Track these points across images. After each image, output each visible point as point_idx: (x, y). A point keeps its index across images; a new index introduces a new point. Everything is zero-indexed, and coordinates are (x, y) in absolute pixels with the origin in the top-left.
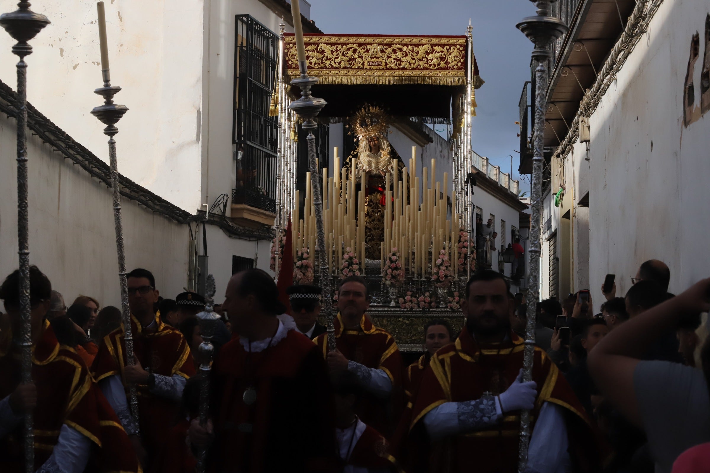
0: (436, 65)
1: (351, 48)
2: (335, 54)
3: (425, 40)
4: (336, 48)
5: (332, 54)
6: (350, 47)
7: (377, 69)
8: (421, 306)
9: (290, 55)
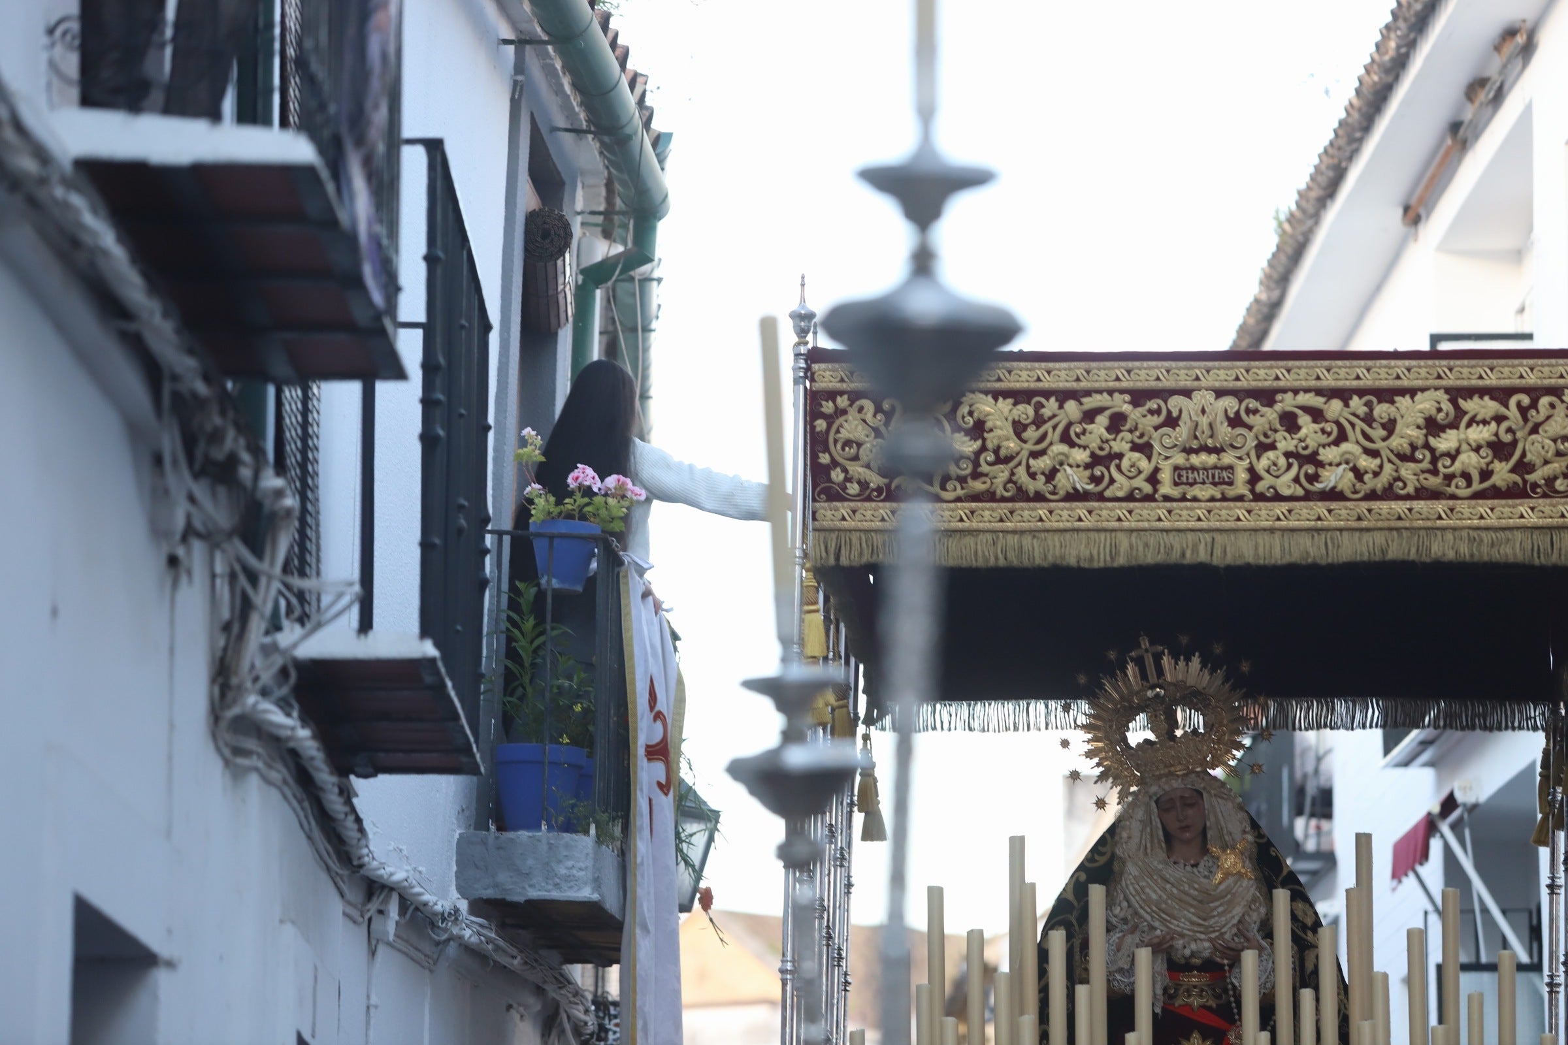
0: (1476, 476)
1: (1100, 410)
2: (1031, 433)
3: (1422, 372)
4: (1036, 412)
5: (1018, 435)
6: (1099, 404)
7: (1212, 499)
9: (836, 441)
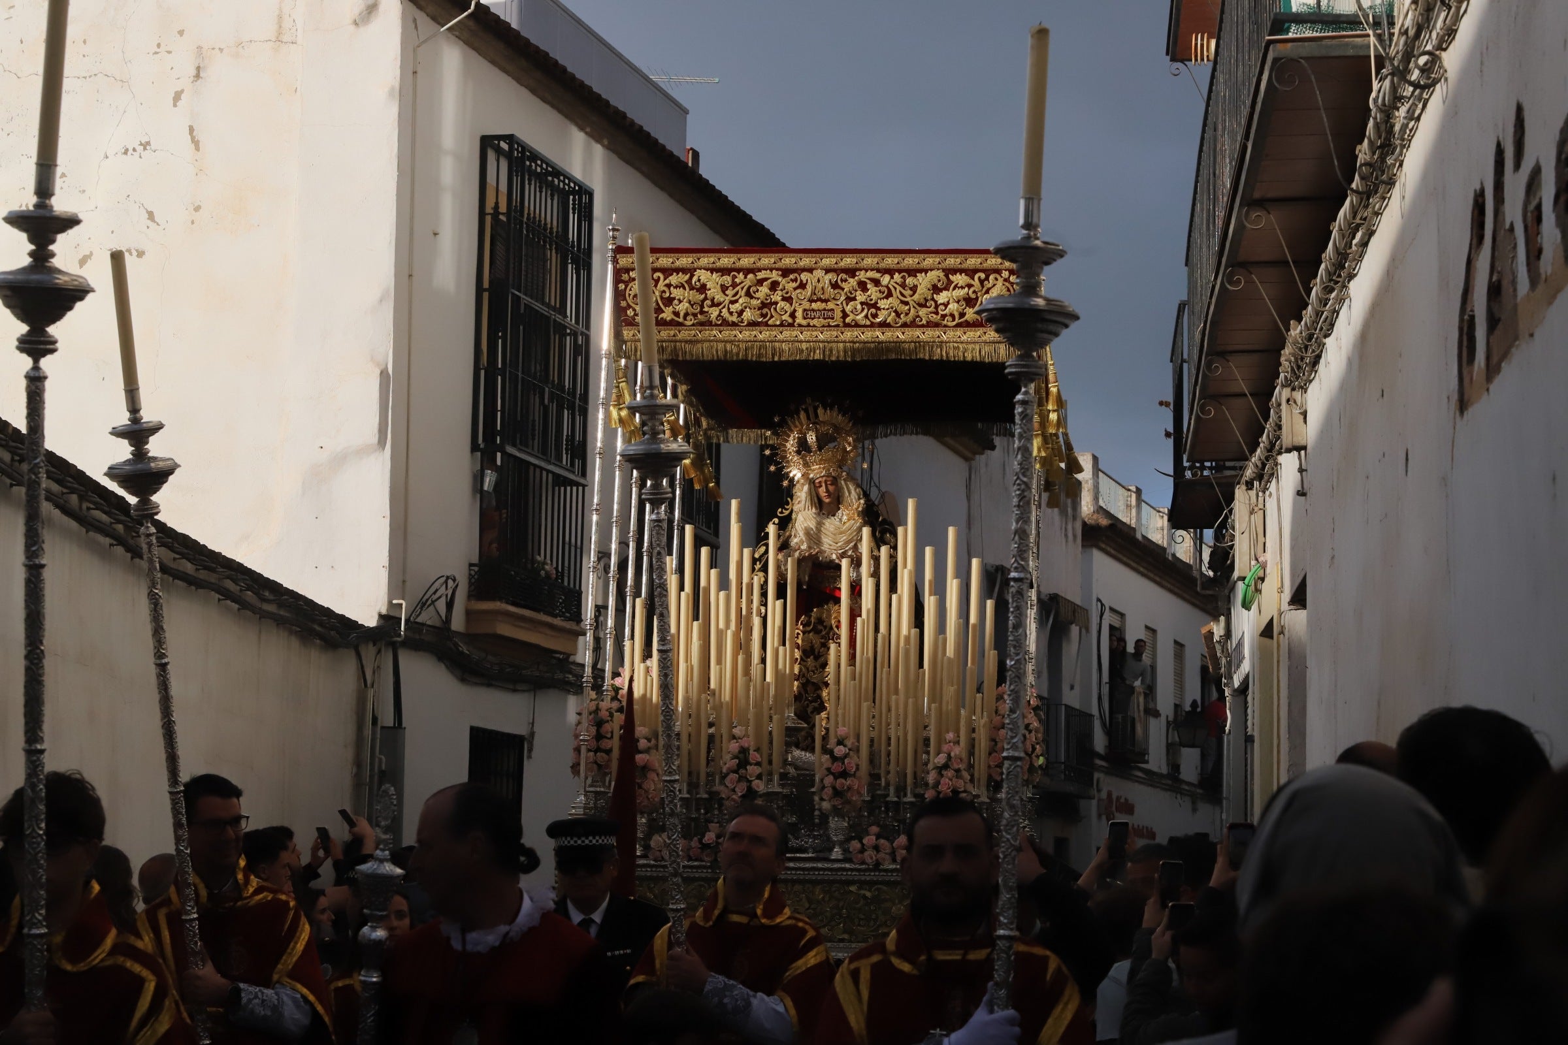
0: (957, 316)
1: (766, 279)
2: (730, 292)
3: (931, 260)
4: (733, 280)
5: (724, 292)
6: (767, 276)
7: (823, 326)
8: (899, 859)
9: (630, 295)
